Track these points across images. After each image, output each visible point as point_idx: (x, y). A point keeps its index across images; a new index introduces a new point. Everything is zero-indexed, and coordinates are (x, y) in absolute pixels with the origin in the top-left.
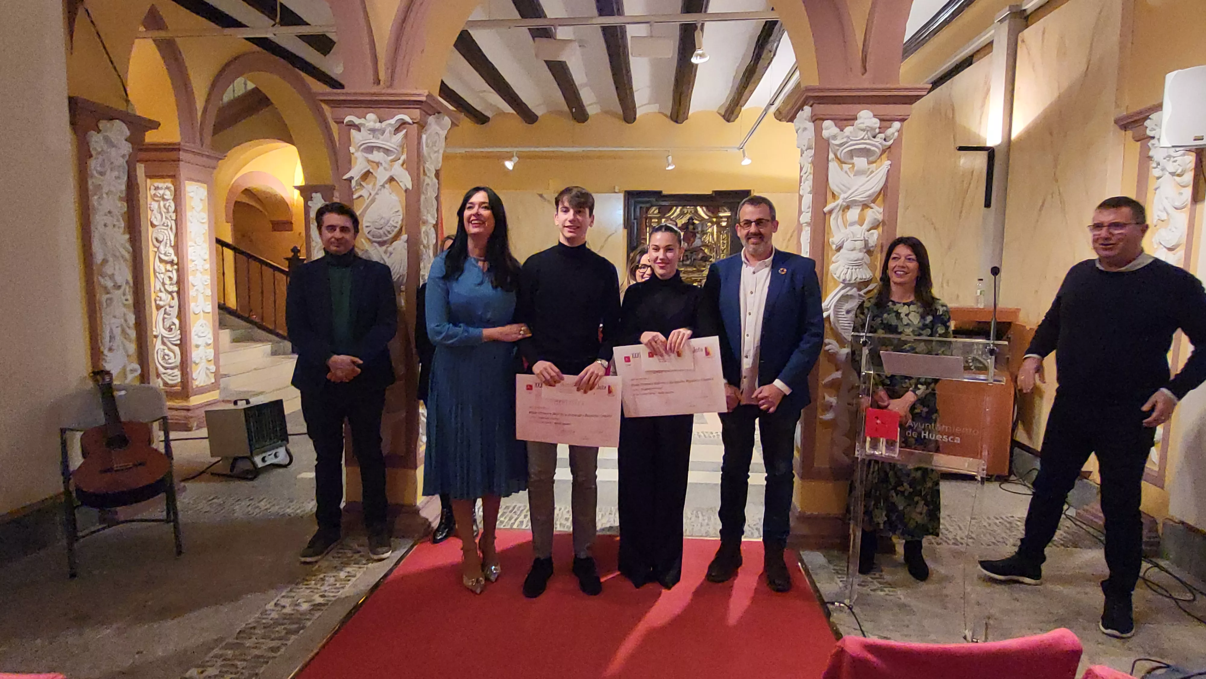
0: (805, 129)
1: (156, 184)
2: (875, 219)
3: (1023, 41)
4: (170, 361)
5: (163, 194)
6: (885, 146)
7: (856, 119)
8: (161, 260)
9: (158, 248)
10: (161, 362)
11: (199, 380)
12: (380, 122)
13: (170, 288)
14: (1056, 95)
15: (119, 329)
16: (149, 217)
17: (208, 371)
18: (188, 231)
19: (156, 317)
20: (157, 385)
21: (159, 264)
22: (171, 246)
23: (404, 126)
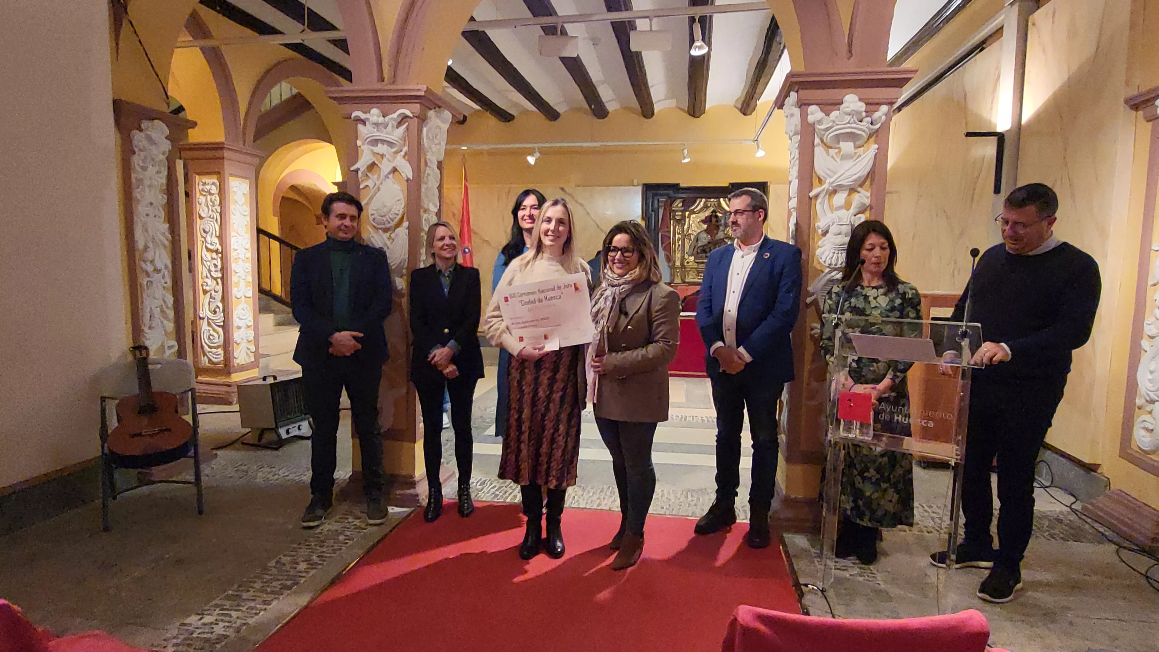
0: (792, 115)
1: (204, 181)
2: (862, 203)
3: (1034, 24)
4: (215, 341)
5: (210, 189)
6: (872, 129)
7: (842, 103)
8: (208, 249)
9: (205, 238)
10: (207, 342)
11: (240, 358)
12: (384, 116)
13: (215, 275)
14: (1066, 76)
15: (159, 309)
16: (198, 210)
17: (249, 352)
18: (231, 222)
19: (204, 300)
20: (203, 363)
21: (206, 253)
22: (216, 236)
23: (405, 120)
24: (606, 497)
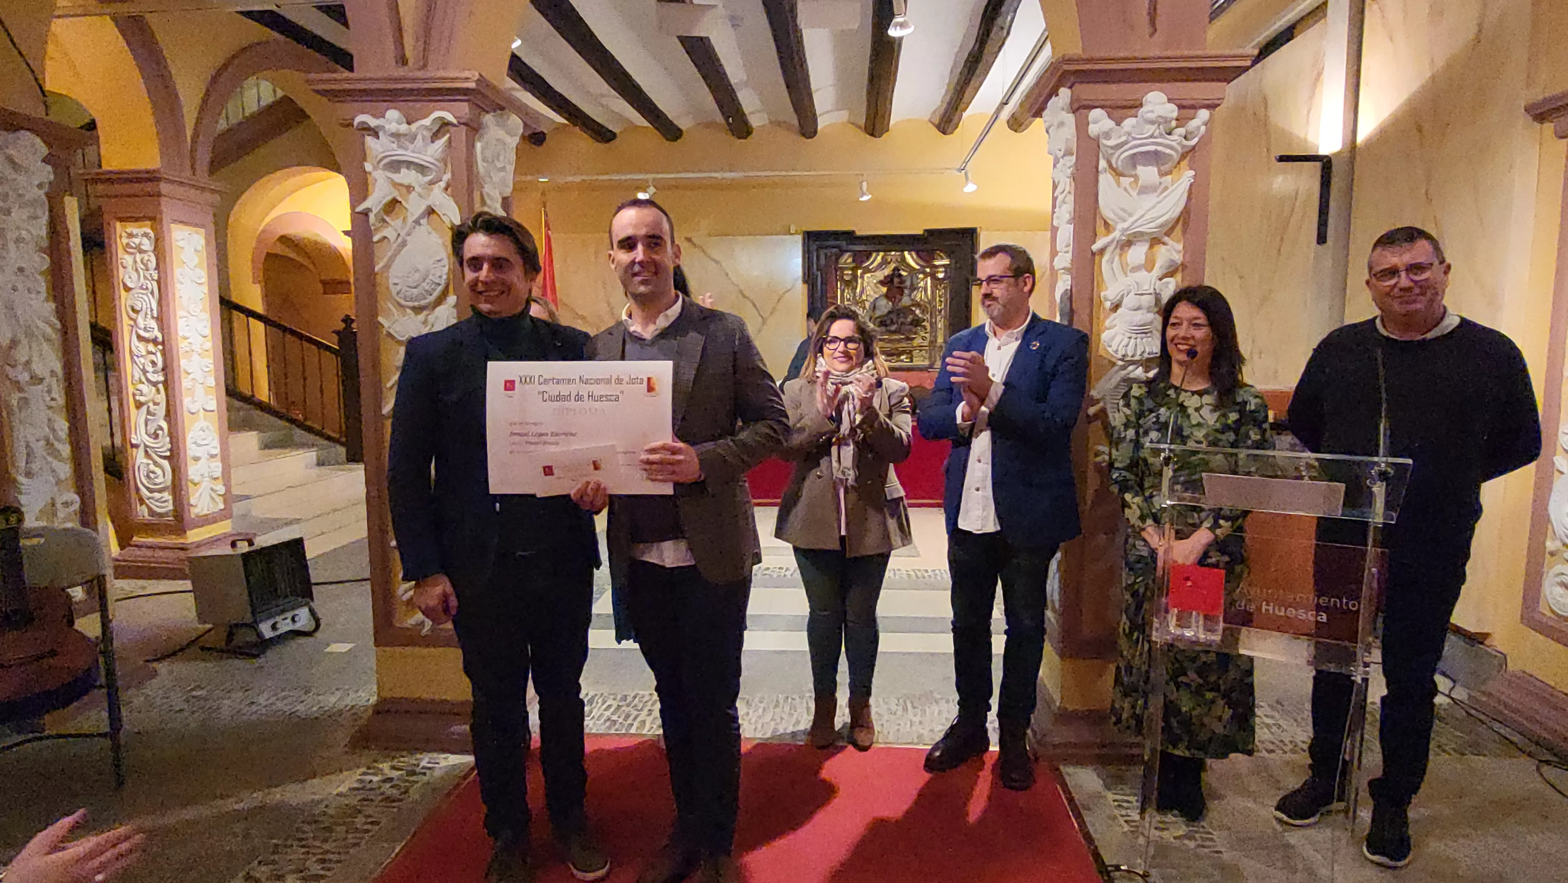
0: (1061, 124)
1: (129, 230)
2: (1172, 261)
4: (158, 480)
5: (140, 244)
6: (1187, 146)
7: (1141, 105)
8: (140, 338)
9: (135, 321)
10: (145, 482)
11: (200, 506)
12: (409, 123)
13: (154, 378)
14: (1429, 74)
15: (42, 443)
16: (121, 277)
17: (214, 495)
18: (177, 296)
19: (137, 418)
20: (140, 513)
21: (137, 343)
22: (153, 317)
23: (446, 128)
24: (784, 716)
